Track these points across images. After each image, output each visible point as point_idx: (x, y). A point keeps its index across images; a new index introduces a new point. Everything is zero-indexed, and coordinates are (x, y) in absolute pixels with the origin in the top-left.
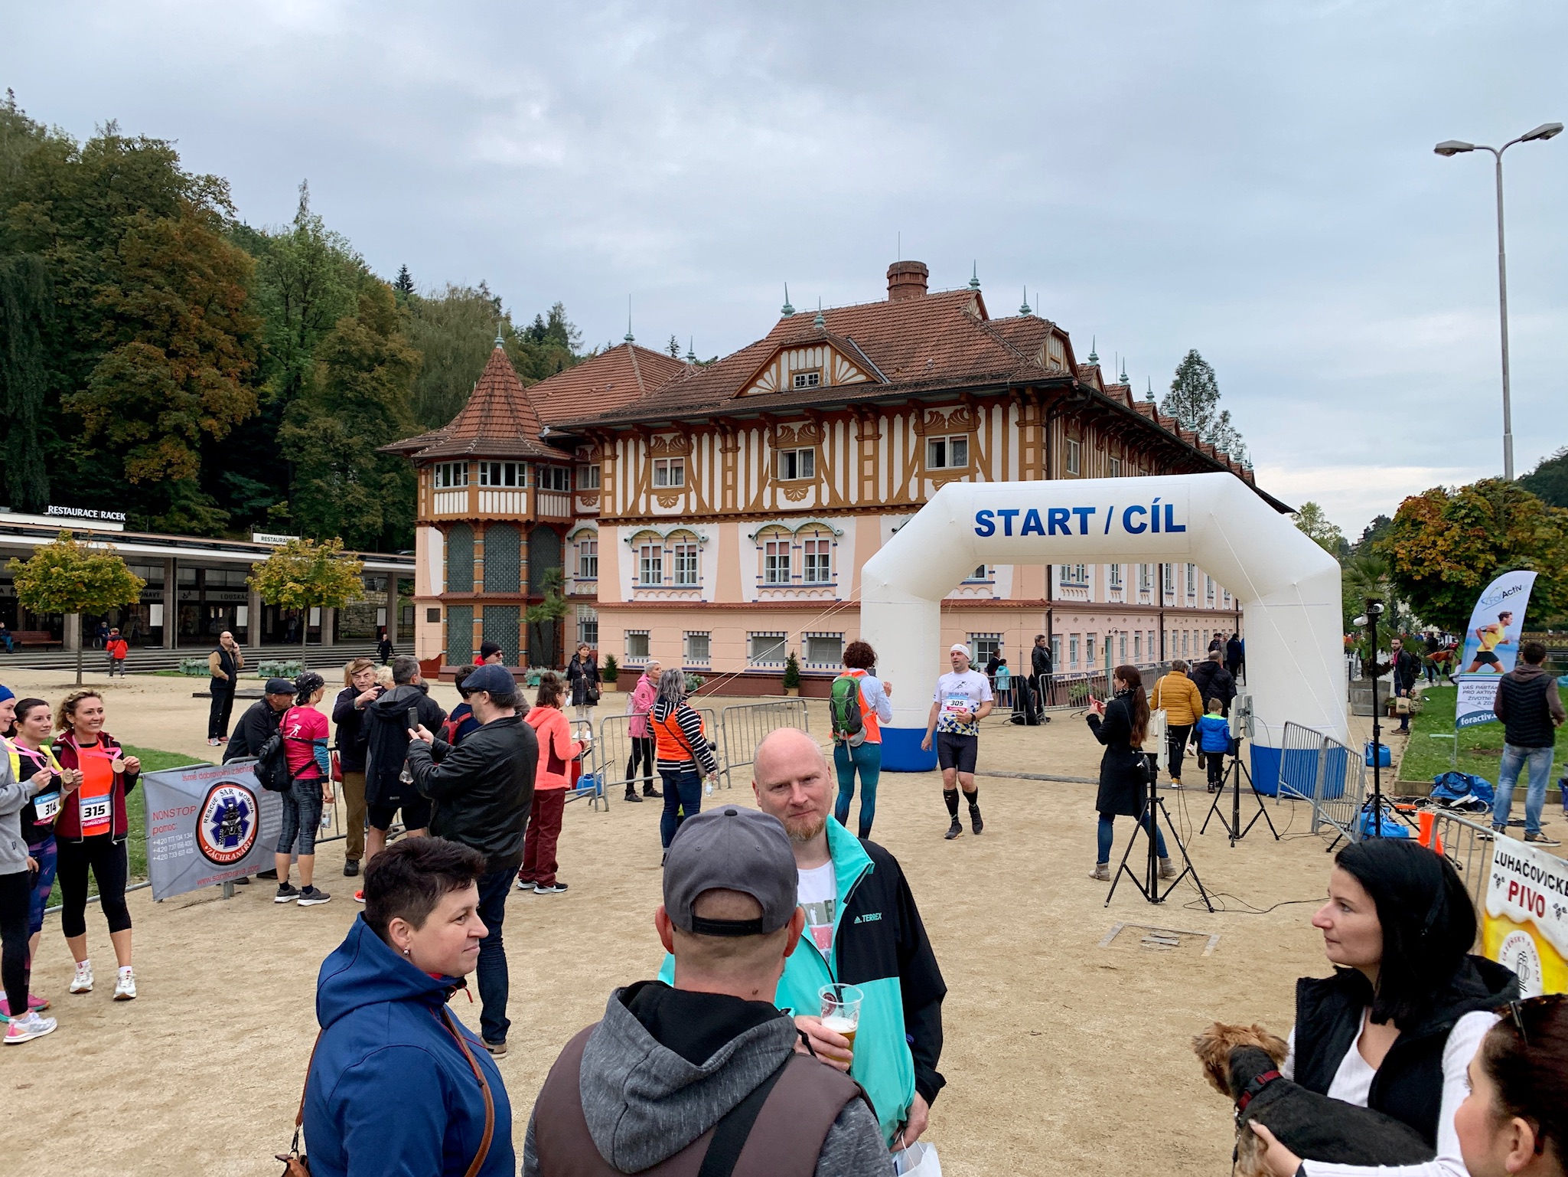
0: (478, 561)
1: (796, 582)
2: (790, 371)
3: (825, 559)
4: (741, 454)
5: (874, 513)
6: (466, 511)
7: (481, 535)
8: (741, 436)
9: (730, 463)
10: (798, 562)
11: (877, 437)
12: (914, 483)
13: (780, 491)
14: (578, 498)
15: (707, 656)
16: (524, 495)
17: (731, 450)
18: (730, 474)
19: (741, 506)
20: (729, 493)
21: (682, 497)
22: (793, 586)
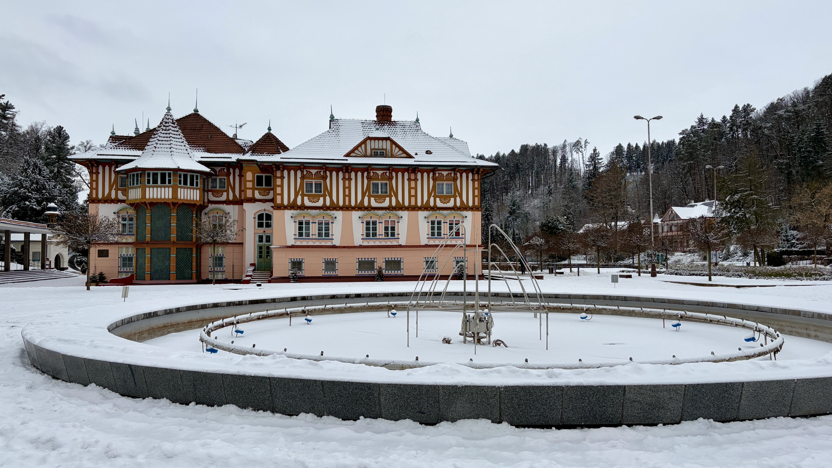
1: (381, 237)
2: (371, 149)
3: (393, 228)
4: (353, 182)
5: (417, 210)
8: (353, 174)
9: (347, 185)
10: (380, 229)
11: (416, 180)
12: (432, 199)
13: (372, 199)
15: (334, 269)
17: (348, 179)
18: (347, 190)
19: (353, 204)
20: (347, 198)
21: (322, 199)
22: (379, 239)
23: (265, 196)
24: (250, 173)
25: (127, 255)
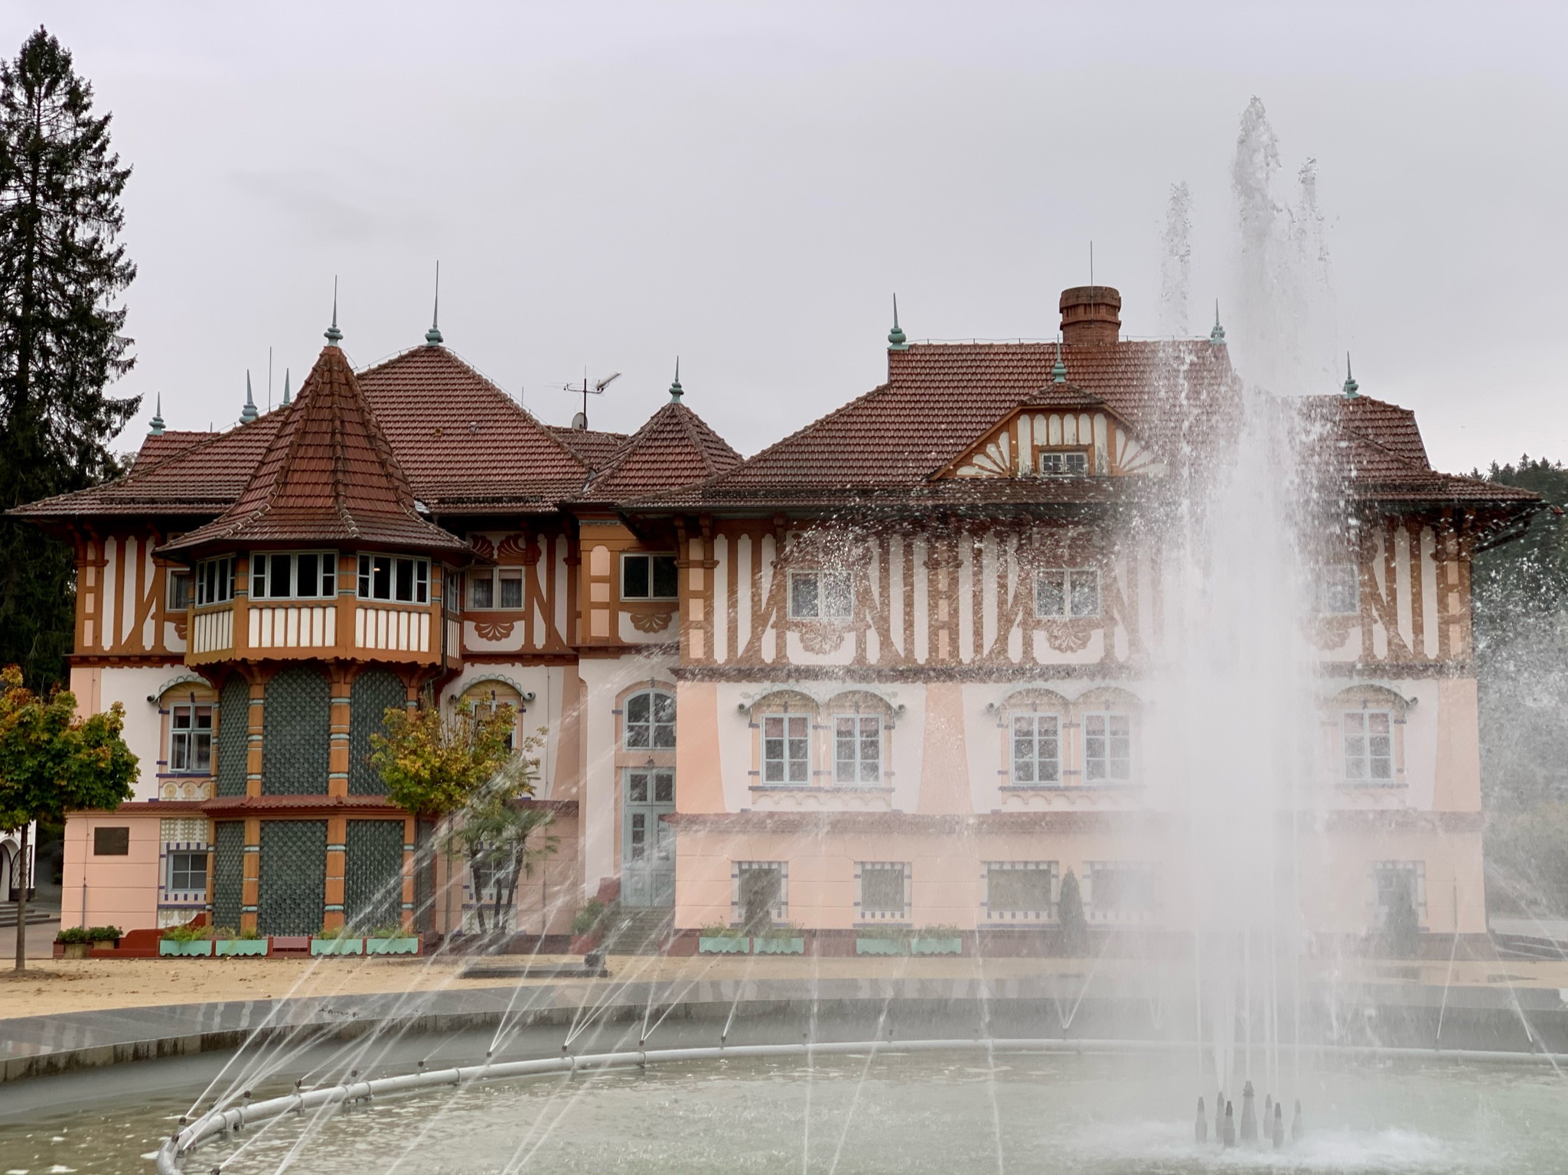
0: (340, 739)
1: (1072, 781)
2: (1034, 447)
3: (1120, 746)
4: (966, 575)
6: (330, 641)
7: (346, 690)
8: (965, 544)
9: (944, 586)
10: (1071, 750)
13: (1039, 637)
14: (470, 625)
15: (896, 901)
16: (425, 618)
17: (947, 565)
19: (966, 656)
21: (850, 637)
22: (1067, 789)
23: (656, 631)
24: (604, 548)
25: (188, 844)
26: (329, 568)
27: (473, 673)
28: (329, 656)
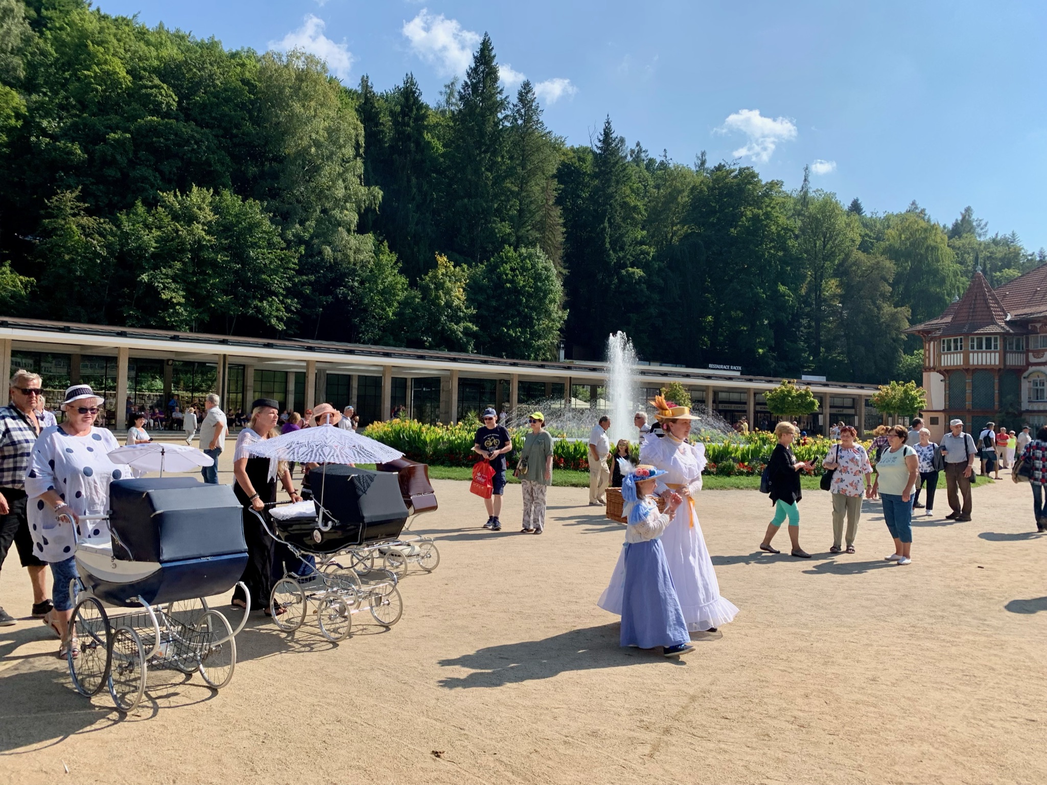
0: (969, 391)
6: (962, 363)
14: (1030, 354)
16: (997, 355)
26: (961, 342)
27: (1031, 369)
28: (961, 368)
